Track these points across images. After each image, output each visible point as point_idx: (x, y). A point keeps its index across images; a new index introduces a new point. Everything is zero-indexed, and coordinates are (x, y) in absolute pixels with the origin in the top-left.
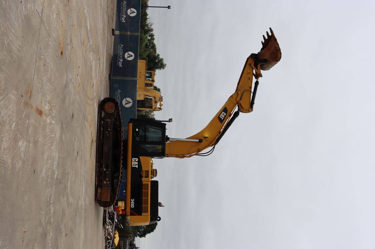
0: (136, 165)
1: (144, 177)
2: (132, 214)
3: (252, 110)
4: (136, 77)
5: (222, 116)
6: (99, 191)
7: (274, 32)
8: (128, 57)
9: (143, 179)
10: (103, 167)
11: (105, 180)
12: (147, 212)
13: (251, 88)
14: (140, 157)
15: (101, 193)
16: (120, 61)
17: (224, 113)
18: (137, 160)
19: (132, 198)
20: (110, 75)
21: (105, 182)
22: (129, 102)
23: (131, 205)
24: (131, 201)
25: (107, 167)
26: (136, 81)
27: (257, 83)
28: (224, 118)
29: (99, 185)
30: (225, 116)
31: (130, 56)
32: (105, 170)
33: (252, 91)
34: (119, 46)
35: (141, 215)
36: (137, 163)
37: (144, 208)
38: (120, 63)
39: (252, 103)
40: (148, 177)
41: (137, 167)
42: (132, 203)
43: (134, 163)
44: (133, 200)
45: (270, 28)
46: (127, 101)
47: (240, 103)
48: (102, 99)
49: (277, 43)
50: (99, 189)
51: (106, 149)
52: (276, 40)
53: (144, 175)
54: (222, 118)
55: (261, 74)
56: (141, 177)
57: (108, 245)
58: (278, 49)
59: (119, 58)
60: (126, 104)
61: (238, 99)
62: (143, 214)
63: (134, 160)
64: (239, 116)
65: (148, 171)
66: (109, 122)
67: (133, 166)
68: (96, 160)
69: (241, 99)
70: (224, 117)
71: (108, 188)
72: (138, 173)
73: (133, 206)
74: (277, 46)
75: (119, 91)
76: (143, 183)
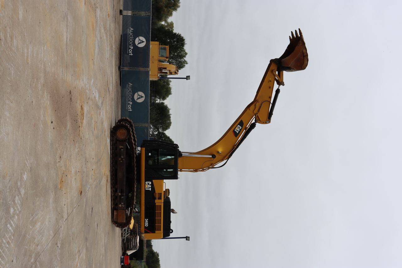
0: (149, 188)
1: (157, 199)
2: (146, 232)
3: (270, 122)
4: (148, 67)
5: (237, 130)
6: (115, 213)
7: (303, 34)
8: (139, 44)
9: (157, 201)
10: (118, 192)
11: (121, 204)
12: (160, 230)
13: (270, 97)
14: (153, 181)
15: (117, 215)
16: (130, 48)
17: (240, 127)
18: (150, 183)
19: (146, 218)
20: (119, 68)
21: (120, 206)
22: (141, 96)
23: (145, 224)
24: (145, 221)
25: (122, 192)
26: (148, 72)
27: (278, 91)
28: (239, 132)
29: (115, 208)
30: (241, 130)
31: (141, 42)
32: (120, 194)
33: (272, 102)
34: (128, 29)
35: (155, 233)
36: (150, 186)
37: (157, 226)
38: (130, 51)
39: (270, 114)
40: (161, 199)
41: (150, 190)
42: (146, 222)
43: (148, 186)
44: (147, 220)
45: (299, 29)
46: (139, 95)
47: (258, 116)
48: (114, 125)
49: (305, 46)
50: (115, 211)
51: (120, 175)
52: (304, 44)
53: (157, 197)
54: (238, 132)
55: (283, 83)
56: (155, 198)
57: (124, 232)
58: (305, 54)
59: (129, 45)
60: (138, 99)
61: (256, 111)
62: (156, 232)
63: (147, 184)
64: (255, 128)
65: (161, 193)
66: (122, 150)
67: (146, 189)
68: (111, 186)
69: (259, 110)
70: (239, 130)
71: (123, 211)
72: (151, 195)
73: (147, 225)
74: (304, 51)
75: (131, 84)
76: (157, 204)
